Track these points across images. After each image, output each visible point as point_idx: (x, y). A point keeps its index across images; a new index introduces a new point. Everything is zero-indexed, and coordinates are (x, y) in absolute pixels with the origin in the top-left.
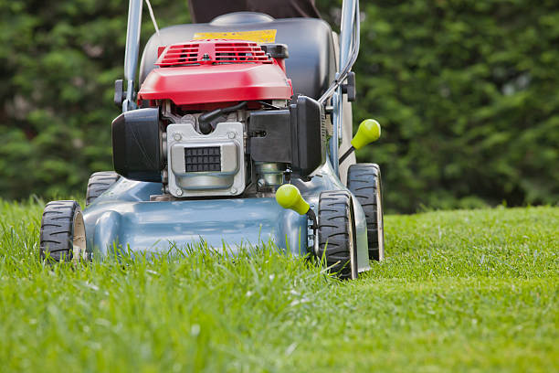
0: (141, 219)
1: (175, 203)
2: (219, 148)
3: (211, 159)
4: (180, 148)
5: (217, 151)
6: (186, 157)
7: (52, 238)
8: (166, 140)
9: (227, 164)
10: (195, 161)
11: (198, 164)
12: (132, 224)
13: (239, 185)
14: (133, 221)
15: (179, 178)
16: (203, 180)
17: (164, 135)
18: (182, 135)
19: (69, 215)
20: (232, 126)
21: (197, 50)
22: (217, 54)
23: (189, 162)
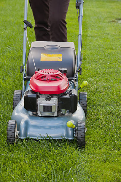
0: (31, 122)
1: (39, 118)
2: (51, 106)
3: (49, 109)
4: (42, 105)
7: (10, 134)
9: (53, 110)
11: (46, 110)
12: (29, 124)
13: (56, 114)
14: (29, 123)
15: (41, 112)
16: (47, 114)
18: (42, 102)
19: (14, 124)
20: (54, 99)
21: (46, 77)
22: (51, 78)
23: (44, 109)
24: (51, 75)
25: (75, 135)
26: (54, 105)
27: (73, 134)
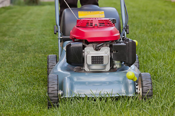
2: (103, 56)
3: (100, 60)
4: (90, 56)
5: (102, 57)
6: (92, 59)
8: (84, 52)
9: (105, 62)
10: (95, 61)
11: (96, 62)
13: (108, 68)
15: (89, 66)
17: (83, 51)
18: (89, 52)
20: (106, 49)
21: (92, 22)
22: (99, 24)
23: (93, 61)
24: (99, 21)
25: (137, 91)
26: (106, 55)
27: (134, 89)
